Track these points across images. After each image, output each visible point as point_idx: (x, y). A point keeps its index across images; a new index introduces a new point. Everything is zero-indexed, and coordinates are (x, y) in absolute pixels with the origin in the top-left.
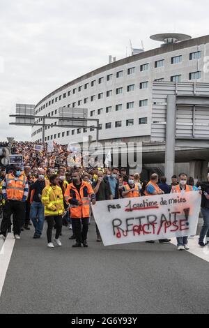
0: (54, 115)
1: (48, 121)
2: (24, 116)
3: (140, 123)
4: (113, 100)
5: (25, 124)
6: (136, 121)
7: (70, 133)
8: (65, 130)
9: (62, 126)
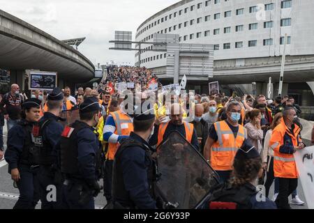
0: (149, 41)
1: (143, 46)
2: (121, 42)
3: (224, 48)
4: (201, 27)
5: (123, 49)
6: (221, 47)
7: (163, 56)
8: (159, 53)
9: (156, 50)
